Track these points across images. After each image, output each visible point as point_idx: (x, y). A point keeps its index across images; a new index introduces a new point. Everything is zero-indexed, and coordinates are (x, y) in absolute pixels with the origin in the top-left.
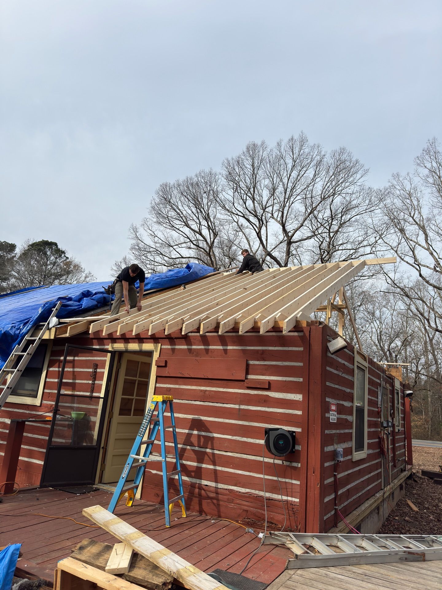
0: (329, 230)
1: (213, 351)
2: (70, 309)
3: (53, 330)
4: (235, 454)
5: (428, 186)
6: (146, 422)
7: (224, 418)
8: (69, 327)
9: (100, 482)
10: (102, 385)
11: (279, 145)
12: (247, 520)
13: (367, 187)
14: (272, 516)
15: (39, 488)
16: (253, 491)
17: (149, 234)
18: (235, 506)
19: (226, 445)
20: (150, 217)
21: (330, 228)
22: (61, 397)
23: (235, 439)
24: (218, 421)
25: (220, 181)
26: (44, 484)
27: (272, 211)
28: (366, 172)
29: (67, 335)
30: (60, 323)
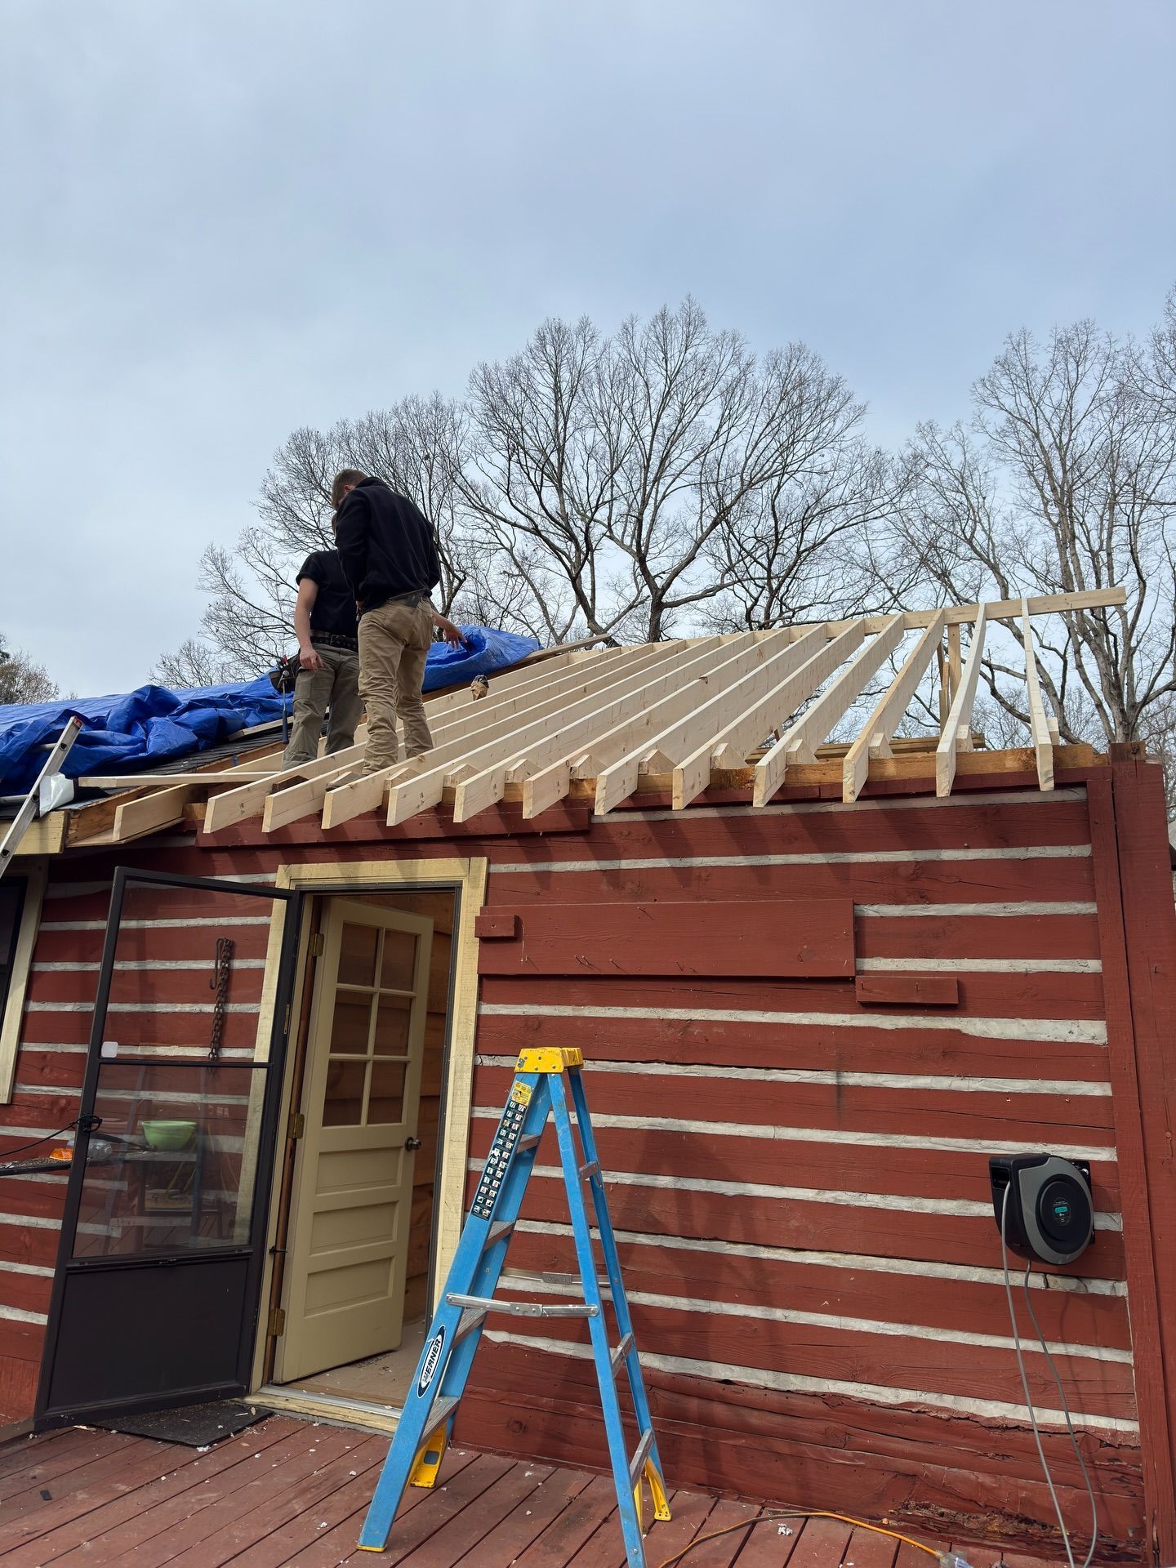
0: (769, 570)
1: (704, 875)
2: (105, 753)
3: (57, 820)
4: (838, 1256)
5: (1004, 460)
6: (501, 1158)
7: (775, 1124)
8: (120, 809)
9: (269, 1380)
10: (255, 1017)
11: (627, 331)
12: (917, 1513)
13: (873, 450)
14: (1024, 1494)
15: (34, 1433)
16: (931, 1399)
17: (262, 577)
18: (860, 1458)
19: (794, 1223)
20: (267, 526)
21: (770, 563)
22: (107, 1070)
23: (831, 1201)
24: (750, 1135)
25: (464, 427)
26: (52, 1412)
27: (609, 518)
28: (861, 411)
29: (114, 837)
30: (81, 794)
